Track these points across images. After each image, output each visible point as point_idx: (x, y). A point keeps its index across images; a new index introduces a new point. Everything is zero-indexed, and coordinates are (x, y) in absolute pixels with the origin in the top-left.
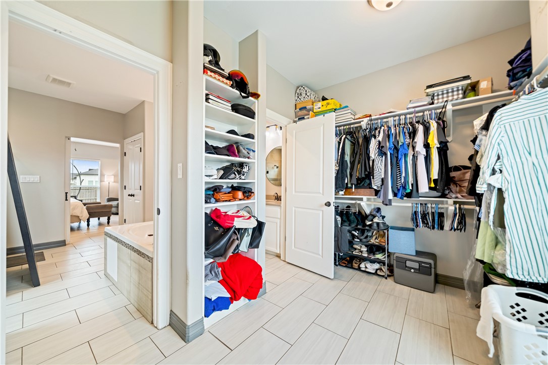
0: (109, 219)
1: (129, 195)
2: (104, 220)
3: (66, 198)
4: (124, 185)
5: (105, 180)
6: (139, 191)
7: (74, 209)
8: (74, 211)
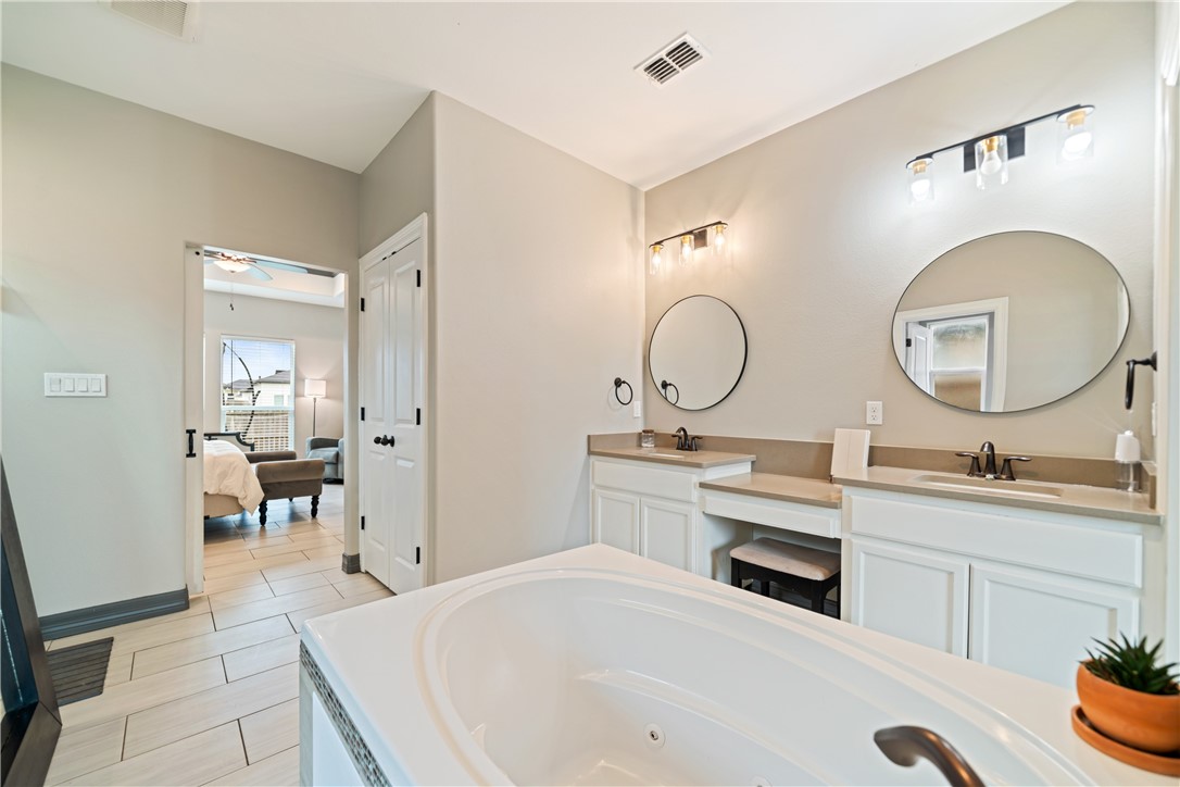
0: (315, 502)
1: (377, 440)
2: (303, 503)
3: (191, 448)
4: (361, 405)
5: (306, 392)
6: (414, 425)
7: (223, 475)
8: (225, 482)
